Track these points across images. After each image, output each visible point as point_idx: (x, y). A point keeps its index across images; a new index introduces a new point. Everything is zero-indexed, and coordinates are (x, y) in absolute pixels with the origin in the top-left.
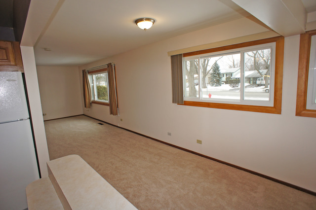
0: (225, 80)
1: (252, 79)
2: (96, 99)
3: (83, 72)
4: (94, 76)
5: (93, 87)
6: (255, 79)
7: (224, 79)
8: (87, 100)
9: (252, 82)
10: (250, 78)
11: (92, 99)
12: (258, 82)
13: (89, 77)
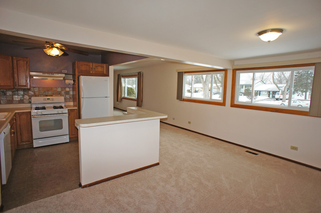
0: (244, 92)
1: (271, 93)
2: (126, 96)
3: (118, 76)
4: (126, 79)
5: (125, 87)
6: (274, 93)
7: (243, 90)
8: (119, 96)
9: (271, 96)
10: (269, 92)
11: (123, 96)
12: (277, 96)
13: (123, 79)
